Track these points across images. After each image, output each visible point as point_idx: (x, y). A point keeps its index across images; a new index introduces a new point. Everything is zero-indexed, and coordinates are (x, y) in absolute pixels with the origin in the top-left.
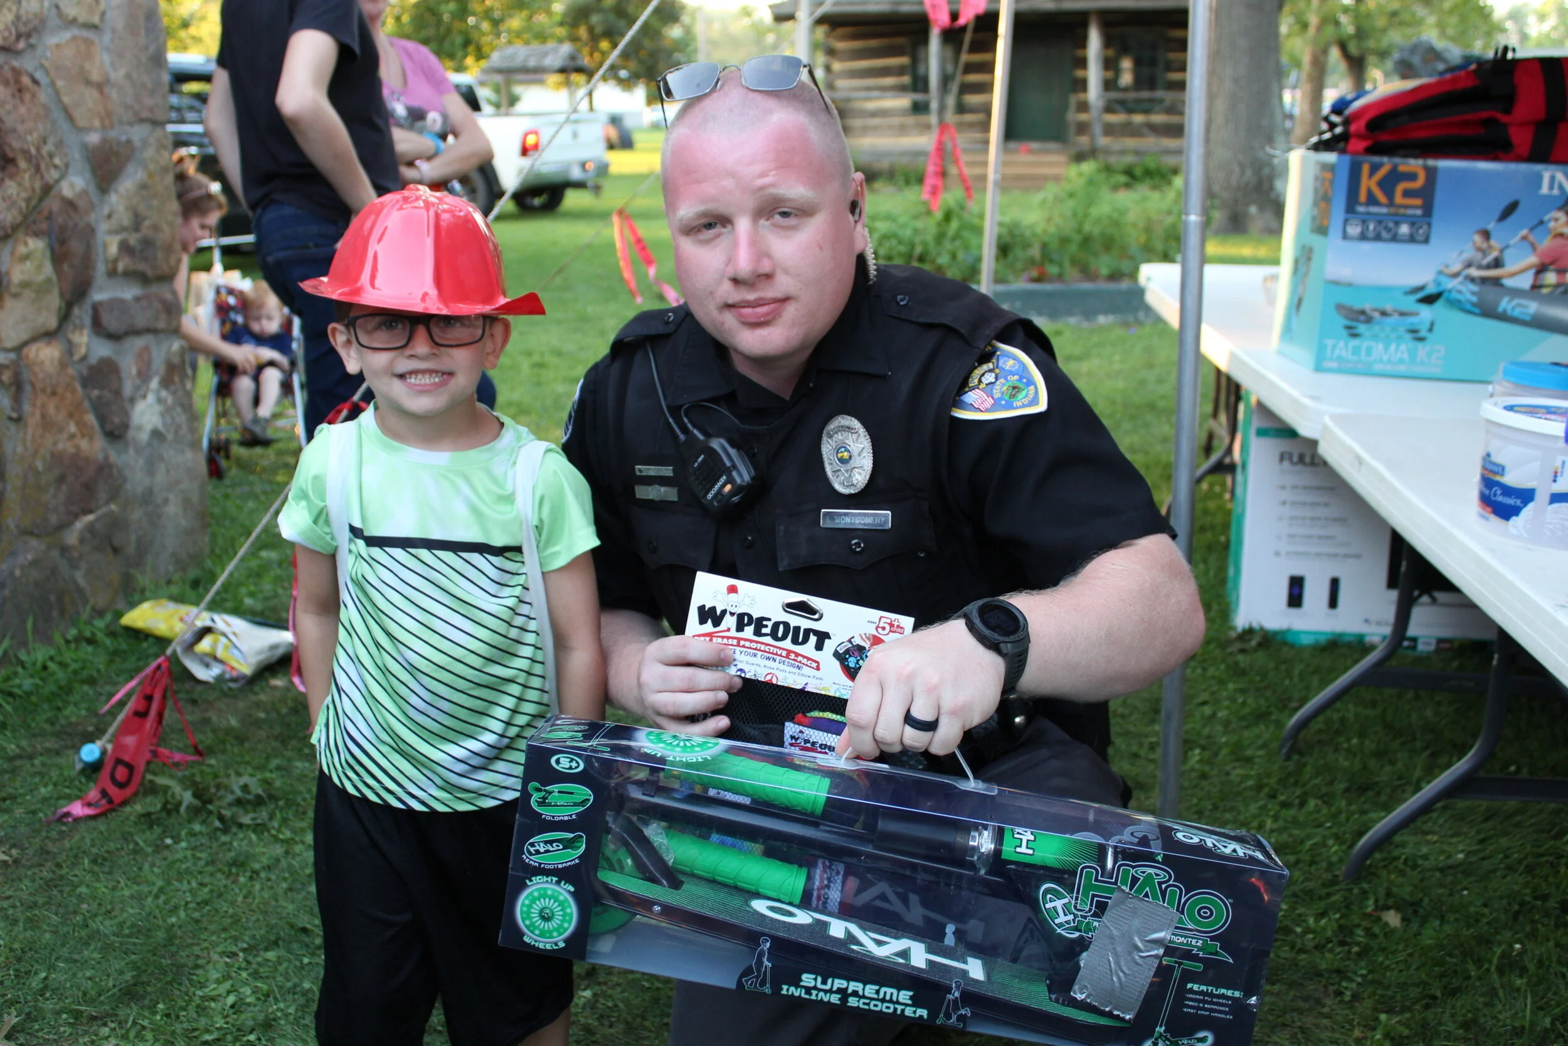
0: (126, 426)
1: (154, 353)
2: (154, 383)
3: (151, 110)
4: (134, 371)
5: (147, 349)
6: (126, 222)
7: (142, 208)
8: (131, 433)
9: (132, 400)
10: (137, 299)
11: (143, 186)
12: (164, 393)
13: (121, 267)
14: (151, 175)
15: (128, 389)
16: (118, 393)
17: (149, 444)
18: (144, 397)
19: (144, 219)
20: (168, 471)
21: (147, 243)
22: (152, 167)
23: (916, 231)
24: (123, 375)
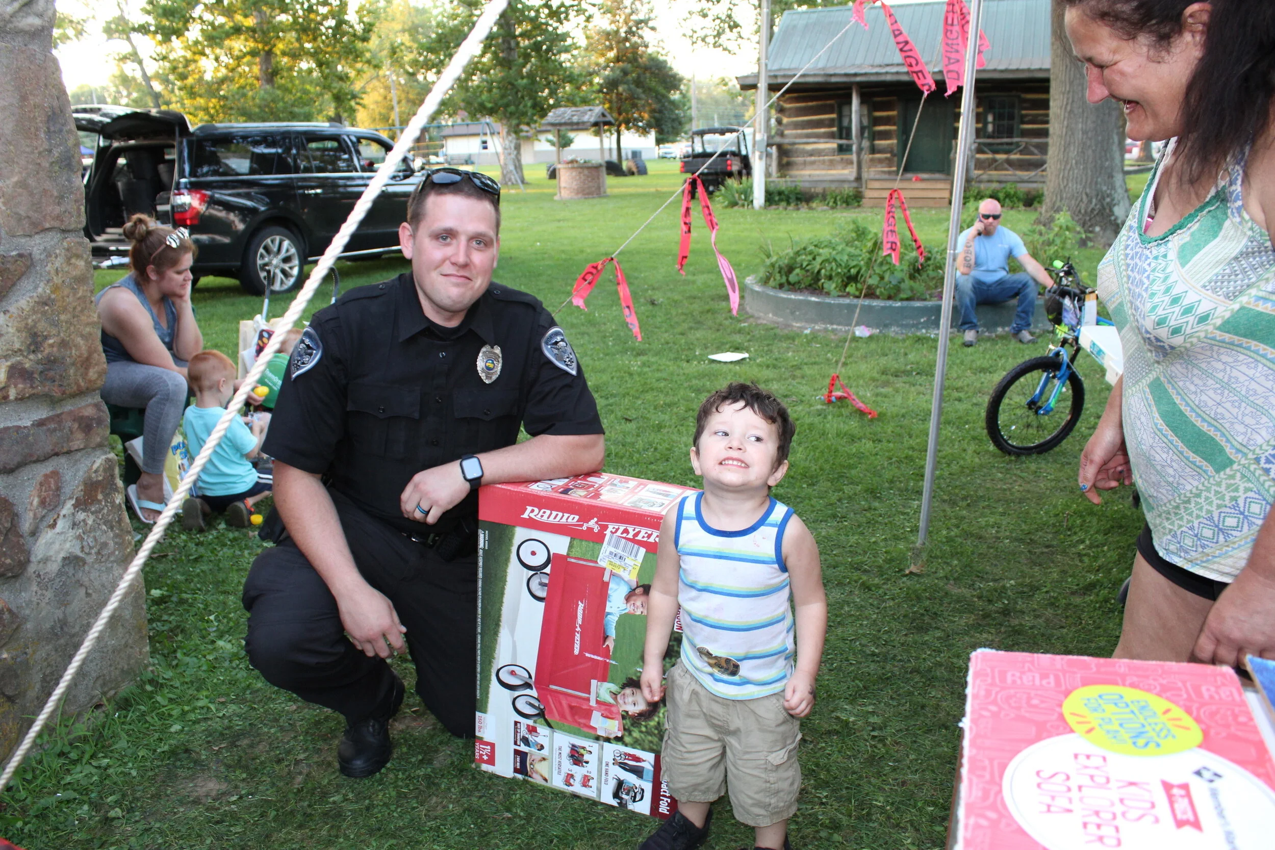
0: (24, 564)
1: (68, 475)
2: (68, 508)
3: (58, 218)
4: (36, 501)
5: (55, 474)
6: (17, 346)
7: (42, 326)
8: (32, 568)
9: (34, 533)
10: (40, 423)
11: (44, 302)
12: (81, 516)
13: (12, 393)
14: (56, 289)
15: (26, 525)
16: (13, 529)
17: (60, 573)
18: (53, 526)
19: (46, 338)
20: (88, 595)
21: (51, 362)
22: (57, 280)
23: (851, 256)
24: (20, 509)
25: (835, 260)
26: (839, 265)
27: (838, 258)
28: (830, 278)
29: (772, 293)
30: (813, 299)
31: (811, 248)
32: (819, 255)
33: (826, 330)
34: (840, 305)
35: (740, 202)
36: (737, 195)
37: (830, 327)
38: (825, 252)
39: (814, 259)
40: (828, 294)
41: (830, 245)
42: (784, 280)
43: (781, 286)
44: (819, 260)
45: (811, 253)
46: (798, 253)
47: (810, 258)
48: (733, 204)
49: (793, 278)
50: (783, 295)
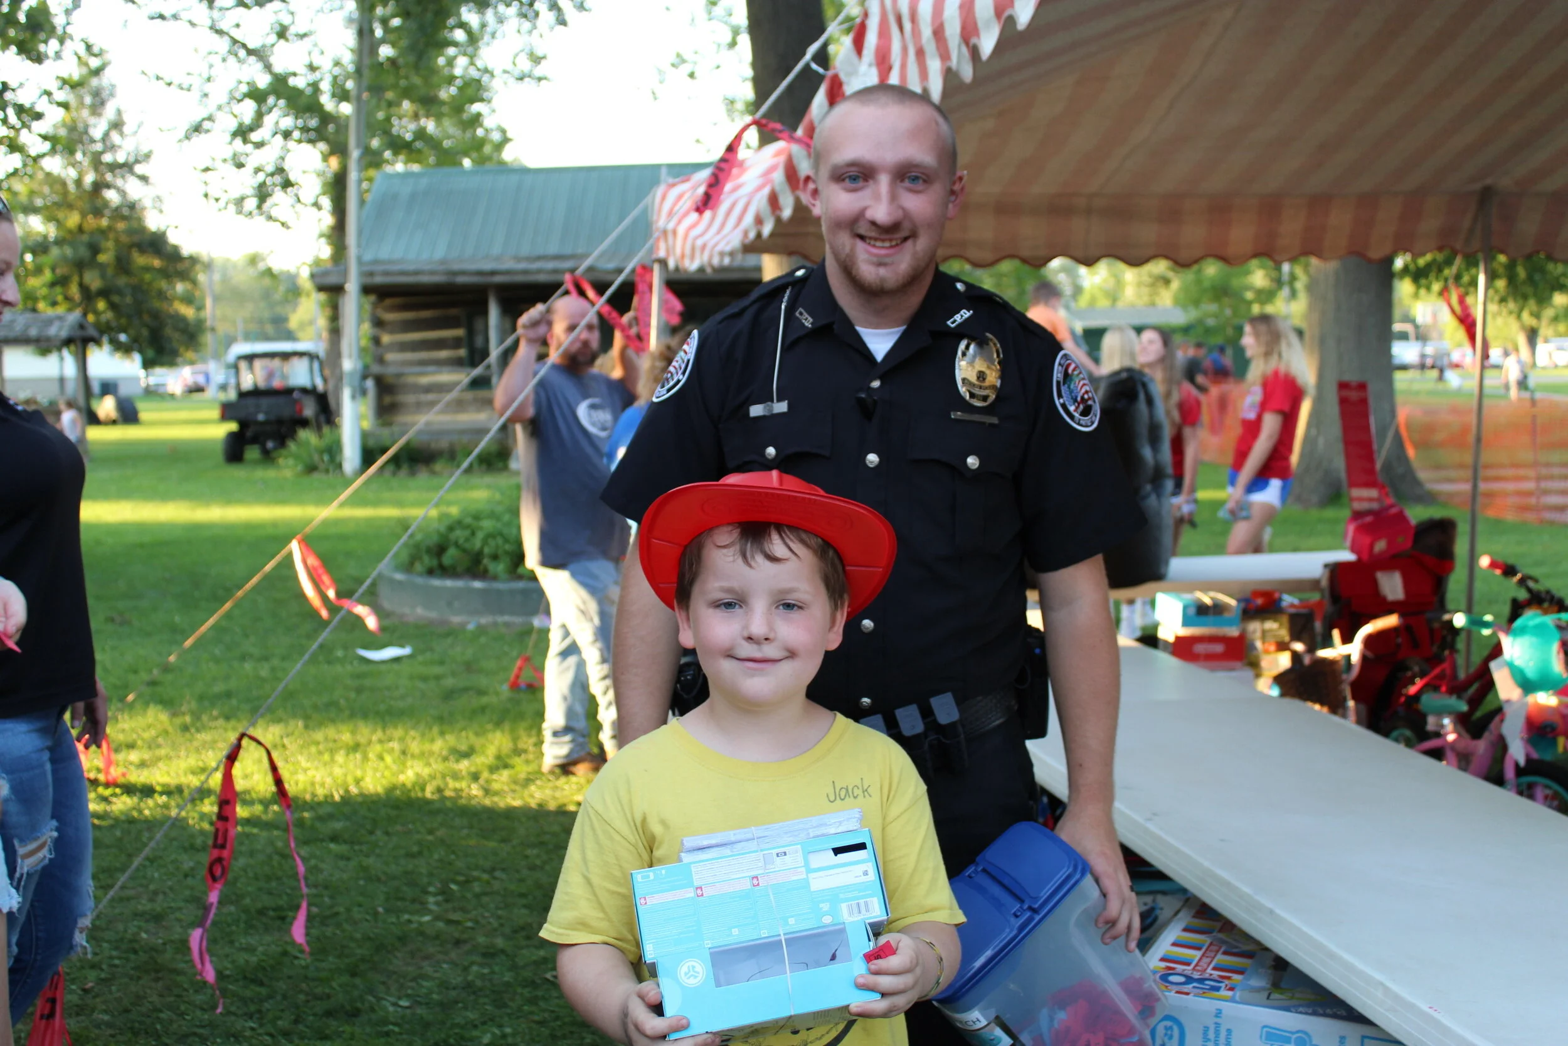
25: (501, 534)
26: (506, 540)
27: (505, 531)
28: (495, 557)
29: (420, 580)
30: (477, 584)
31: (468, 520)
32: (481, 528)
33: (495, 624)
34: (512, 592)
35: (322, 466)
36: (316, 458)
37: (501, 619)
38: (487, 524)
39: (473, 534)
40: (495, 578)
41: (492, 515)
42: (435, 562)
43: (430, 572)
44: (480, 535)
45: (468, 527)
46: (451, 529)
47: (467, 533)
48: (311, 469)
49: (447, 559)
50: (437, 582)
